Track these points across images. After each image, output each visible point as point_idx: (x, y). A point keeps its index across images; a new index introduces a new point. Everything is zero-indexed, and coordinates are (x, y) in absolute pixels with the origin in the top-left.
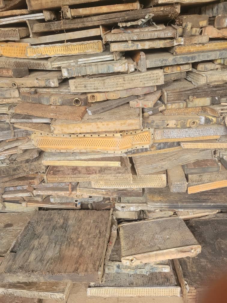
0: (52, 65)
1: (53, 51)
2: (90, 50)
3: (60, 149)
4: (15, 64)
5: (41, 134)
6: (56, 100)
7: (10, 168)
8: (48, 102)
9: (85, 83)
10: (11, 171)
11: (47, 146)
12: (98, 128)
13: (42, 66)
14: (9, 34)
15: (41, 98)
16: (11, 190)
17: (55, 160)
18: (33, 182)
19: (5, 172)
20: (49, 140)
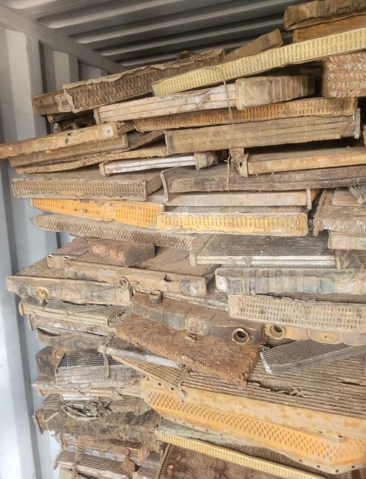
0: (196, 260)
1: (203, 224)
2: (279, 230)
3: (193, 422)
4: (134, 235)
5: (160, 384)
6: (197, 325)
7: (95, 425)
8: (180, 325)
9: (262, 304)
10: (97, 432)
11: (168, 410)
12: (285, 416)
13: (180, 244)
14: (130, 189)
15: (169, 315)
16: (94, 455)
17: (181, 436)
18: (136, 452)
19: (87, 429)
20: (174, 398)
